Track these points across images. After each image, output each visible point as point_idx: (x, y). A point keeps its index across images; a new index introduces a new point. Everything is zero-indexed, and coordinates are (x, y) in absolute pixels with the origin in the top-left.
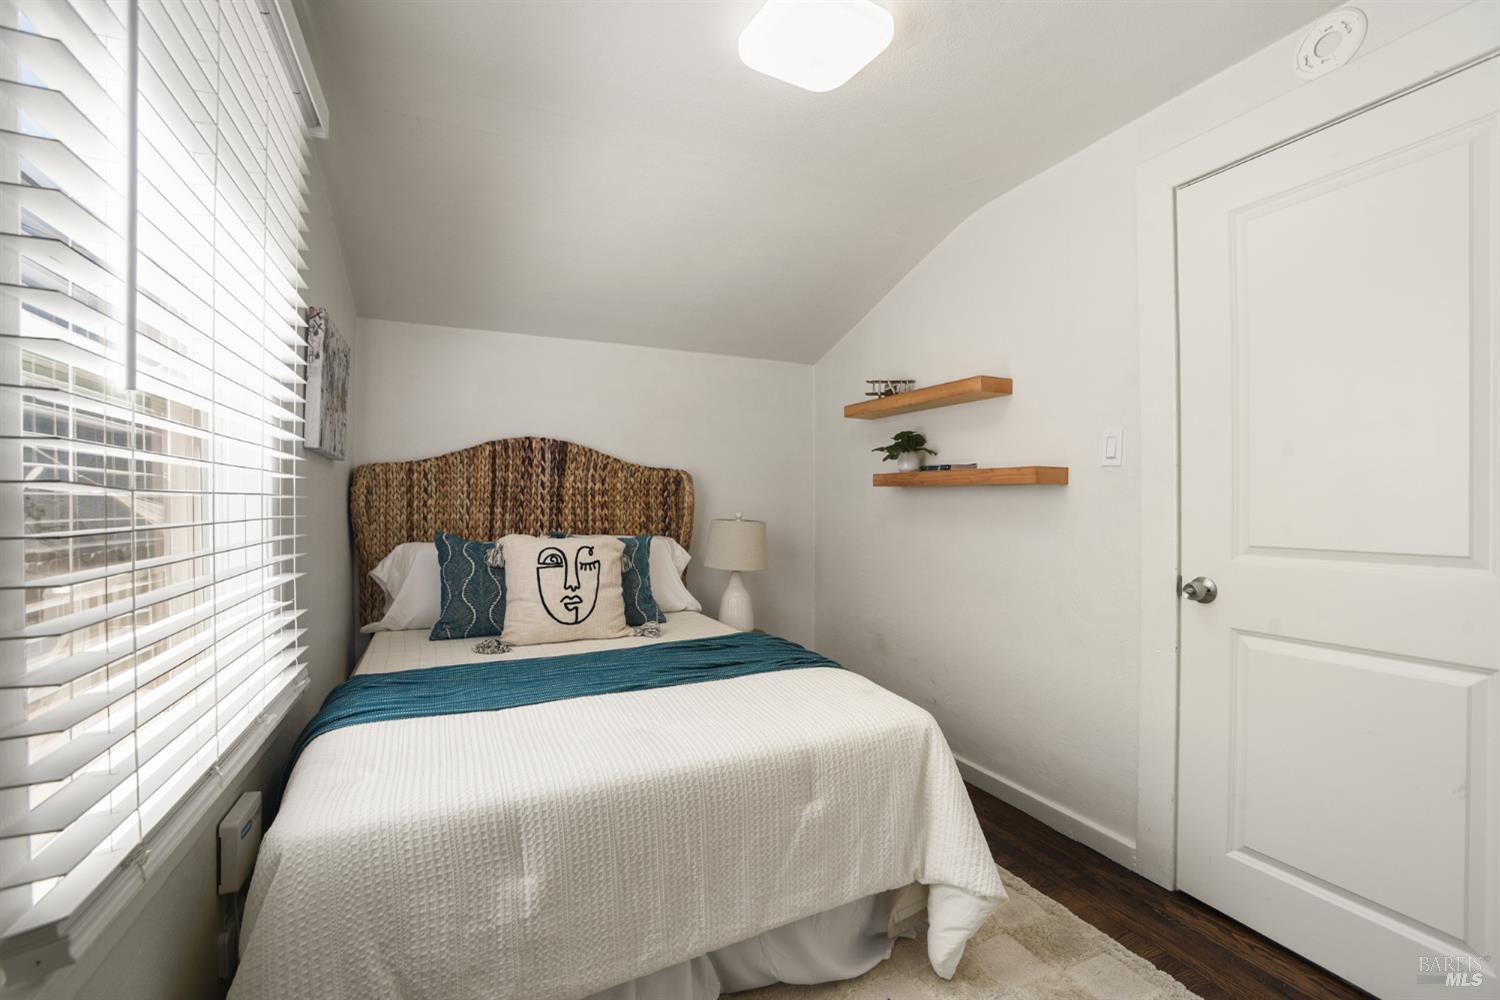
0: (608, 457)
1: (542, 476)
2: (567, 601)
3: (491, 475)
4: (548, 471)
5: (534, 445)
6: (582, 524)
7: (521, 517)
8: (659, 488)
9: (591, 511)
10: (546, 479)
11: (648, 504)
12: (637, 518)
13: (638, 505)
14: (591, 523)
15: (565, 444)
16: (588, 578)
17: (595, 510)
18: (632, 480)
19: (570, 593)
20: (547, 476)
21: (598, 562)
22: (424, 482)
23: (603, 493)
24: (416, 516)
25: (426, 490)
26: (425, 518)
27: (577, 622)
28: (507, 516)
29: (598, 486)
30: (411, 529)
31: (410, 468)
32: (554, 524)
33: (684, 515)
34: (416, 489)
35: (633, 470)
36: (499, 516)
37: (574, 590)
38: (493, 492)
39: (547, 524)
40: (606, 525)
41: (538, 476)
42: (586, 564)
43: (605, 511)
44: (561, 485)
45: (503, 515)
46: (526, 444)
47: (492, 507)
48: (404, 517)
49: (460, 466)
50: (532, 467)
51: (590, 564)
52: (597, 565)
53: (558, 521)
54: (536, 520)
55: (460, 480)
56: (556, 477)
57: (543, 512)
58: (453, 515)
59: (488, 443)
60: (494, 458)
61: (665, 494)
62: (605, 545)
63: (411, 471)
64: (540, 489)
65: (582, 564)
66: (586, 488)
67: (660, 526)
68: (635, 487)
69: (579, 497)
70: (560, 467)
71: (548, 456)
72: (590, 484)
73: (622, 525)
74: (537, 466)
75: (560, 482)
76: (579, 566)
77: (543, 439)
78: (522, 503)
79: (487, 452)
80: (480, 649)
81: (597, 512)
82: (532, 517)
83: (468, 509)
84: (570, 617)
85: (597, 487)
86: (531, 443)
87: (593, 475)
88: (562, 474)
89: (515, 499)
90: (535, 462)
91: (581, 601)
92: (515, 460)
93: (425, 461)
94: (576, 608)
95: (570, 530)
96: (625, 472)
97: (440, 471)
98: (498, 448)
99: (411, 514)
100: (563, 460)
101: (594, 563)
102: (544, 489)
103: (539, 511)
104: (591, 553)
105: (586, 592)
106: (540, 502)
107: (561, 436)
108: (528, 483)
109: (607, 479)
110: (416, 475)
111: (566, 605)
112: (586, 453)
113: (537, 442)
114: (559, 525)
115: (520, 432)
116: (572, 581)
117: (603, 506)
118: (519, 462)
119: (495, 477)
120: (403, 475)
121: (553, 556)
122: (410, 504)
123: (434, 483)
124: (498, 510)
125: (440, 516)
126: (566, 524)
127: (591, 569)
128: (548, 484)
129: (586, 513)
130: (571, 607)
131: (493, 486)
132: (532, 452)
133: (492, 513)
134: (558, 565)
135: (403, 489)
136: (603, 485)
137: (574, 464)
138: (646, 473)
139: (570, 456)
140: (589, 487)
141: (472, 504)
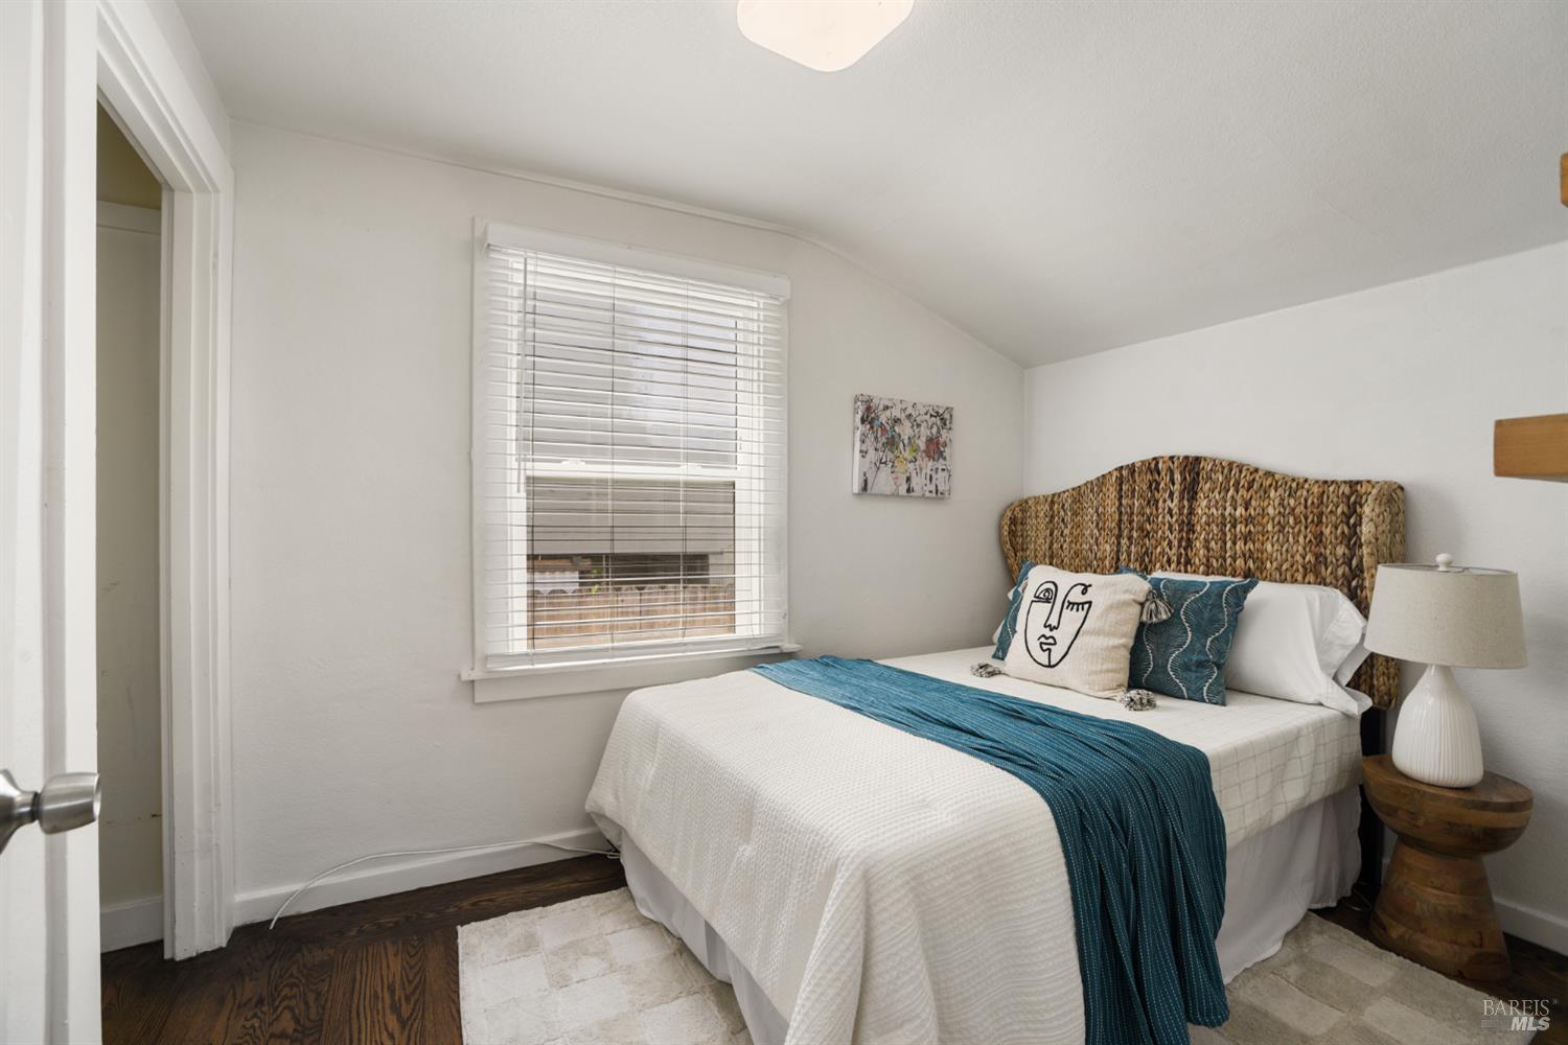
0: (1256, 470)
1: (1169, 502)
2: (1043, 640)
3: (1117, 503)
4: (1176, 494)
5: (1160, 466)
6: (1217, 561)
7: (1147, 549)
8: (1339, 510)
9: (1229, 544)
10: (1174, 505)
11: (1319, 537)
12: (1298, 557)
13: (1301, 539)
14: (1229, 561)
15: (1198, 459)
16: (1072, 618)
17: (1234, 543)
18: (1292, 502)
19: (1047, 632)
20: (1176, 501)
21: (1090, 603)
22: (1062, 513)
23: (1248, 520)
24: (1055, 545)
25: (1063, 520)
26: (1062, 547)
27: (1050, 666)
28: (1133, 548)
29: (1240, 511)
31: (1052, 500)
32: (1182, 560)
34: (1056, 518)
35: (1294, 485)
36: (1125, 548)
37: (1051, 630)
38: (1120, 520)
39: (1175, 558)
40: (1251, 563)
41: (1165, 501)
42: (1074, 604)
43: (1250, 545)
44: (1191, 512)
45: (1129, 547)
46: (1152, 466)
47: (1119, 536)
48: (1047, 545)
49: (1091, 495)
50: (1158, 492)
51: (1078, 604)
52: (1086, 606)
53: (1187, 554)
54: (1163, 553)
55: (1090, 510)
56: (1186, 503)
57: (1170, 544)
58: (1084, 546)
59: (1116, 469)
60: (1121, 485)
61: (1352, 521)
63: (1052, 502)
64: (1168, 517)
65: (1070, 603)
66: (1223, 515)
67: (1340, 572)
68: (1297, 511)
69: (1215, 528)
70: (1191, 491)
71: (1177, 477)
72: (1229, 509)
73: (1275, 564)
74: (1165, 491)
75: (1190, 507)
76: (1066, 604)
77: (1172, 458)
78: (1148, 533)
79: (1114, 479)
81: (1237, 547)
82: (1159, 550)
83: (1097, 539)
84: (1043, 658)
85: (1238, 513)
86: (1157, 463)
87: (1233, 497)
88: (1193, 498)
89: (1141, 529)
90: (1162, 485)
91: (1055, 644)
92: (1142, 484)
93: (1064, 492)
94: (1049, 650)
95: (1202, 568)
96: (1280, 491)
97: (1076, 501)
98: (1124, 473)
99: (1052, 543)
100: (1195, 482)
101: (1083, 604)
102: (1172, 517)
103: (1166, 542)
104: (1084, 593)
105: (1063, 636)
106: (1168, 533)
107: (1193, 452)
108: (1154, 512)
109: (1253, 503)
110: (1056, 506)
111: (1041, 643)
112: (1223, 468)
113: (1164, 462)
114: (1188, 562)
115: (1148, 455)
116: (1053, 621)
117: (1247, 537)
118: (1145, 488)
119: (1121, 504)
120: (1047, 507)
121: (1047, 590)
122: (1051, 534)
123: (1069, 514)
124: (1124, 541)
125: (1073, 545)
126: (1197, 560)
127: (1078, 610)
128: (1175, 510)
129: (1223, 548)
130: (1045, 647)
131: (1120, 513)
132: (1159, 474)
133: (1119, 543)
134: (1047, 601)
135: (1047, 519)
136: (1246, 510)
137: (1208, 485)
138: (1315, 489)
139: (1203, 474)
140: (1227, 513)
141: (1100, 534)
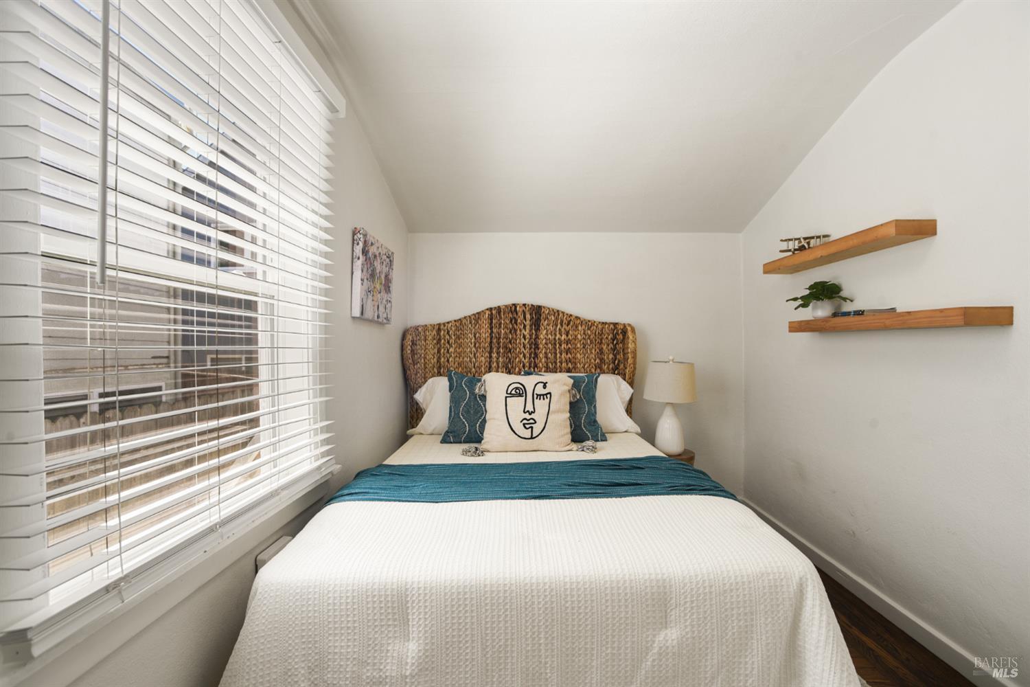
0: (571, 315)
1: (523, 331)
2: (525, 422)
3: (489, 331)
4: (528, 327)
5: (518, 309)
6: (552, 365)
7: (510, 360)
8: (610, 337)
9: (558, 355)
10: (526, 333)
11: (601, 350)
12: (593, 361)
13: (593, 351)
14: (558, 364)
15: (540, 307)
16: (541, 405)
17: (561, 354)
18: (589, 332)
19: (527, 416)
20: (528, 331)
21: (550, 393)
22: (447, 337)
23: (568, 342)
24: (442, 359)
25: (448, 342)
26: (448, 361)
27: (532, 438)
28: (500, 359)
29: (564, 337)
30: (440, 368)
31: (439, 328)
32: (532, 365)
33: (628, 359)
34: (443, 341)
35: (589, 324)
36: (495, 359)
37: (530, 414)
38: (491, 342)
39: (528, 364)
40: (570, 365)
41: (521, 331)
42: (540, 395)
43: (569, 355)
44: (537, 337)
45: (498, 359)
46: (513, 308)
47: (490, 353)
48: (435, 360)
49: (470, 326)
50: (517, 325)
51: (543, 395)
52: (549, 396)
53: (535, 362)
54: (520, 362)
55: (470, 335)
56: (534, 331)
57: (524, 356)
58: (465, 359)
59: (487, 309)
60: (491, 319)
61: (615, 342)
62: (555, 382)
63: (439, 330)
64: (523, 340)
65: (537, 395)
66: (555, 339)
67: (611, 366)
68: (592, 337)
69: (550, 345)
70: (536, 324)
71: (528, 316)
72: (558, 336)
73: (582, 365)
74: (521, 324)
75: (536, 335)
76: (535, 396)
77: (524, 305)
78: (510, 350)
79: (487, 316)
80: (465, 453)
81: (563, 356)
82: (517, 360)
83: (475, 355)
84: (527, 433)
85: (563, 338)
86: (516, 307)
87: (560, 329)
88: (538, 329)
89: (506, 347)
90: (519, 321)
91: (536, 422)
92: (505, 320)
93: (448, 323)
94: (532, 427)
95: (543, 369)
96: (583, 327)
97: (457, 329)
98: (494, 312)
99: (439, 358)
100: (539, 319)
101: (546, 394)
102: (525, 340)
103: (522, 356)
104: (545, 387)
105: (539, 416)
106: (522, 349)
107: (537, 302)
108: (515, 336)
109: (570, 332)
110: (442, 332)
111: (524, 424)
112: (555, 313)
113: (520, 307)
114: (536, 366)
115: (509, 301)
116: (529, 408)
117: (568, 351)
118: (508, 322)
119: (492, 332)
120: (435, 332)
121: (517, 388)
122: (439, 351)
123: (453, 337)
124: (494, 355)
125: (457, 359)
126: (541, 365)
127: (544, 399)
128: (528, 336)
129: (555, 357)
130: (527, 426)
131: (491, 339)
132: (517, 314)
133: (491, 357)
134: (520, 395)
135: (435, 341)
136: (567, 336)
137: (546, 321)
138: (600, 326)
139: (543, 316)
140: (557, 338)
141: (477, 351)
